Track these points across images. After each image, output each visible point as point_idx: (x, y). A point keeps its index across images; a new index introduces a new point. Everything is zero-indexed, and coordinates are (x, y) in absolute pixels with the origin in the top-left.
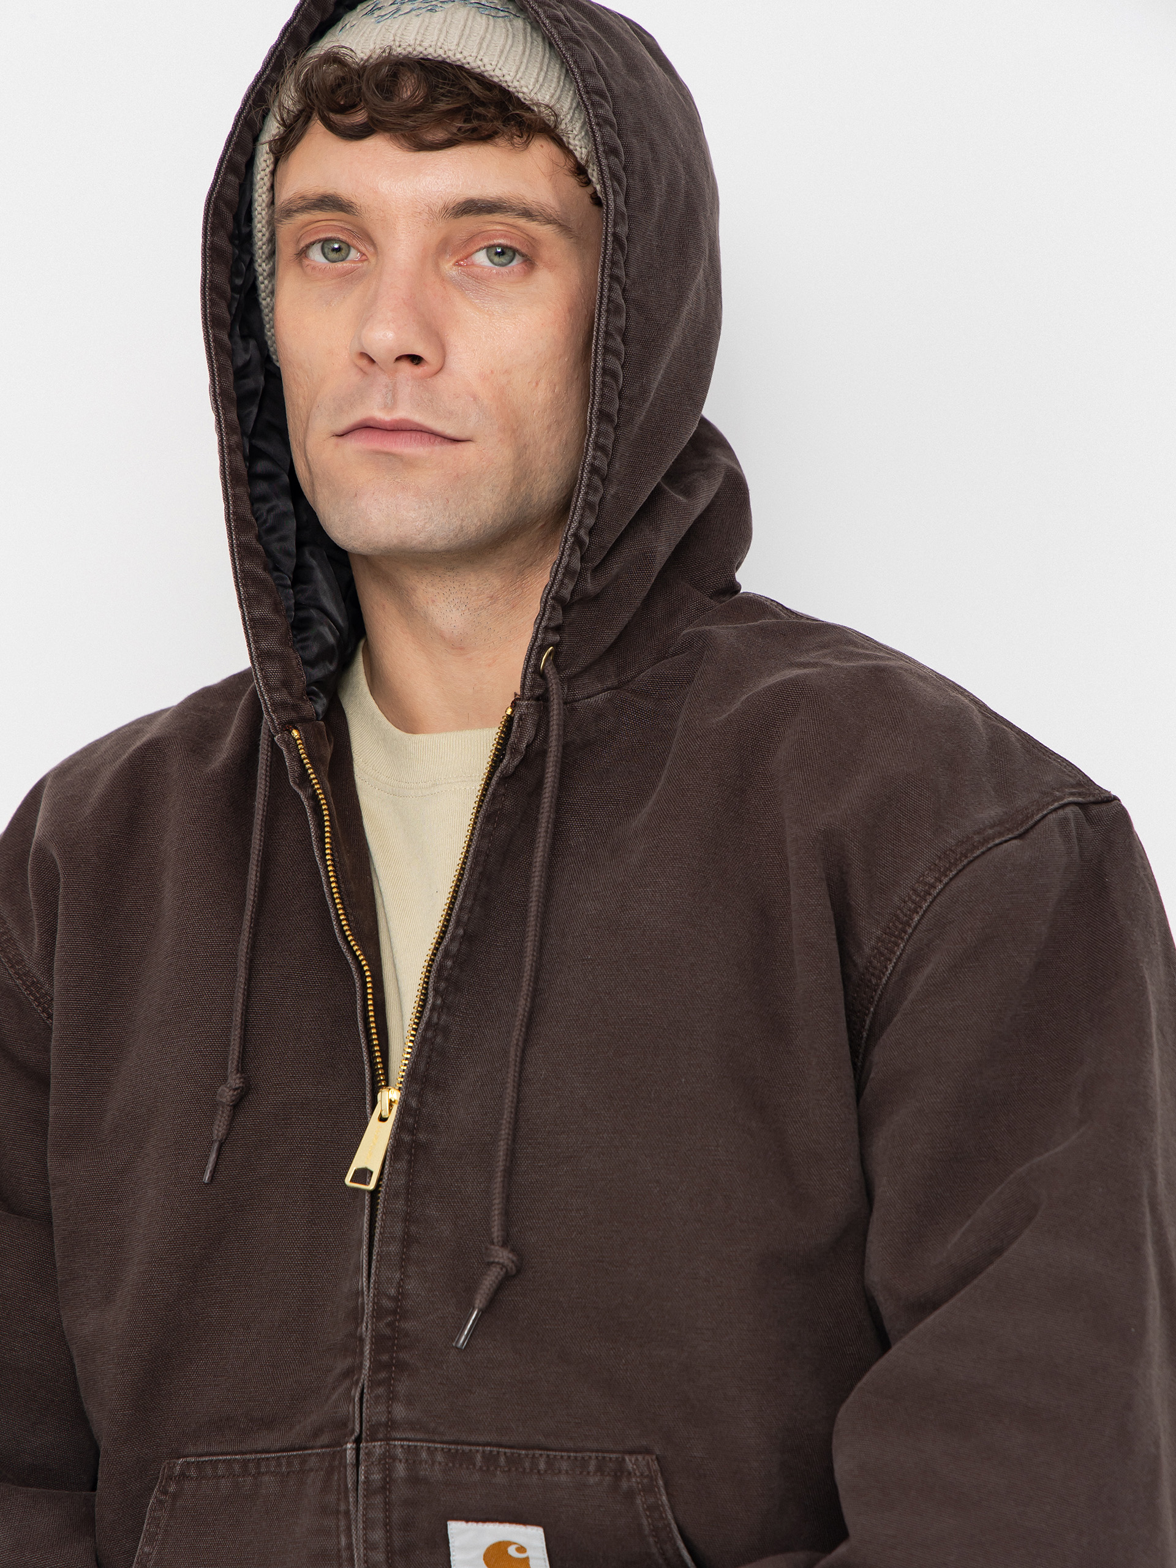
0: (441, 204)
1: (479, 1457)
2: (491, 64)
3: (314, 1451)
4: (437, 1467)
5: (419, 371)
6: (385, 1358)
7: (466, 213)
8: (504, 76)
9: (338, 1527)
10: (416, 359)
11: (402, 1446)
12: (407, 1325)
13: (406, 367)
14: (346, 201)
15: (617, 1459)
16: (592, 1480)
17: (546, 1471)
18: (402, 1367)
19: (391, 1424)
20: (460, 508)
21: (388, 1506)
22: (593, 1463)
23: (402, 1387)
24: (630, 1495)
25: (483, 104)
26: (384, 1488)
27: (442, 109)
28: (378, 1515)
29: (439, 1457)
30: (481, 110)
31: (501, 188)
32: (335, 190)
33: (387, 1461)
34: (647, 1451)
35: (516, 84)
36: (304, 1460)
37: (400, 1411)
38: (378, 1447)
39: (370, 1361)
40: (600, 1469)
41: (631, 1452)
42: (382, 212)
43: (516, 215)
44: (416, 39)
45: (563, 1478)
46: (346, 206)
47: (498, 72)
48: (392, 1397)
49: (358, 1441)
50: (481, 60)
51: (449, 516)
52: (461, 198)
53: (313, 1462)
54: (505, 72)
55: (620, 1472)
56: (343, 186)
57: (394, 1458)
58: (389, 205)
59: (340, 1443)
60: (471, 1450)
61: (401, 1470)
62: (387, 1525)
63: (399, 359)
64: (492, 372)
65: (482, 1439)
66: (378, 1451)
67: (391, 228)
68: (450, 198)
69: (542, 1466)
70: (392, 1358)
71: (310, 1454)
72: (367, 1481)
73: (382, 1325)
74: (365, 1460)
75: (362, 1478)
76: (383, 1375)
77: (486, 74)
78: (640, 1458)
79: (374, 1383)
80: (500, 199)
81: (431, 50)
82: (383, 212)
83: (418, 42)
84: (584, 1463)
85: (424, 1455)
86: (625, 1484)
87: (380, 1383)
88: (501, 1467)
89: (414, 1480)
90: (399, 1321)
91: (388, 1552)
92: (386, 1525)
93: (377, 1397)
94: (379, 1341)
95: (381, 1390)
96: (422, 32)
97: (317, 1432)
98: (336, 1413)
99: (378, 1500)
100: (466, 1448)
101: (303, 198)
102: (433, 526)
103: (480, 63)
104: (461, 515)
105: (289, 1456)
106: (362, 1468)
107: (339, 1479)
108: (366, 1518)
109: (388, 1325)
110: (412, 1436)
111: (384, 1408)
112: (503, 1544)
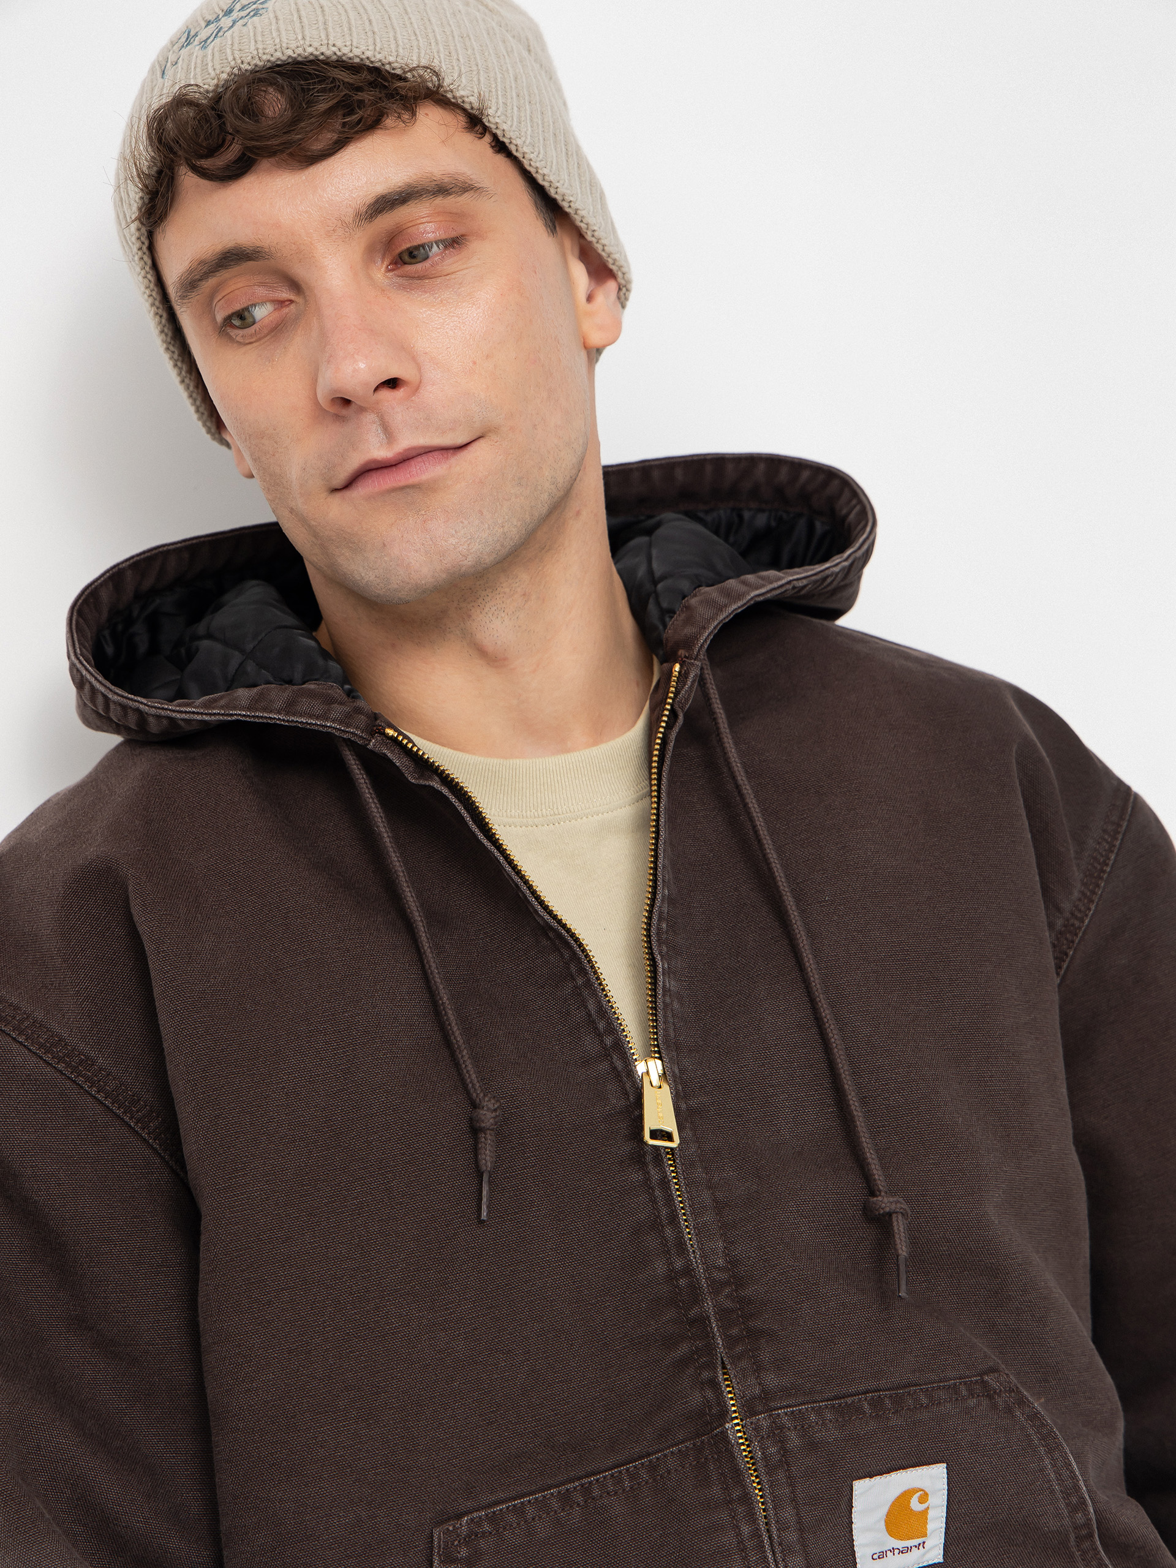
0: (351, 212)
2: (346, 46)
4: (830, 1425)
5: (400, 393)
6: (736, 1330)
7: (380, 212)
8: (363, 53)
10: (393, 383)
11: (786, 1414)
12: (748, 1292)
13: (386, 394)
14: (251, 249)
15: (977, 1380)
18: (756, 1335)
19: (765, 1396)
20: (497, 515)
21: (791, 1481)
23: (766, 1356)
24: (1010, 1411)
25: (359, 89)
26: (782, 1462)
27: (322, 110)
29: (829, 1416)
30: (361, 96)
31: (405, 173)
32: (235, 241)
33: (777, 1432)
34: (998, 1369)
35: (379, 57)
37: (770, 1379)
38: (762, 1421)
39: (722, 1337)
41: (986, 1374)
42: (294, 246)
43: (431, 195)
44: (257, 49)
46: (252, 254)
47: (357, 52)
48: (757, 1368)
50: (334, 45)
51: (489, 528)
52: (370, 199)
54: (363, 48)
55: (988, 1391)
56: (242, 235)
57: (782, 1428)
58: (299, 235)
60: (854, 1402)
61: (794, 1440)
63: (376, 389)
64: (475, 363)
65: (862, 1388)
66: (765, 1424)
67: (310, 258)
68: (358, 203)
69: (923, 1399)
72: (765, 1457)
73: (721, 1298)
74: (755, 1437)
76: (739, 1349)
77: (344, 58)
78: (997, 1376)
79: (734, 1358)
80: (409, 186)
81: (278, 54)
82: (294, 244)
83: (261, 51)
85: (813, 1417)
87: (739, 1358)
88: (885, 1410)
89: (810, 1446)
90: (736, 1291)
91: (798, 1530)
92: (794, 1500)
93: (742, 1372)
94: (725, 1316)
95: (744, 1363)
96: (260, 39)
99: (781, 1475)
100: (849, 1400)
101: (202, 262)
102: (477, 544)
103: (334, 49)
104: (500, 522)
106: (756, 1444)
108: (774, 1497)
109: (727, 1297)
110: (792, 1401)
111: (754, 1381)
112: (907, 1495)
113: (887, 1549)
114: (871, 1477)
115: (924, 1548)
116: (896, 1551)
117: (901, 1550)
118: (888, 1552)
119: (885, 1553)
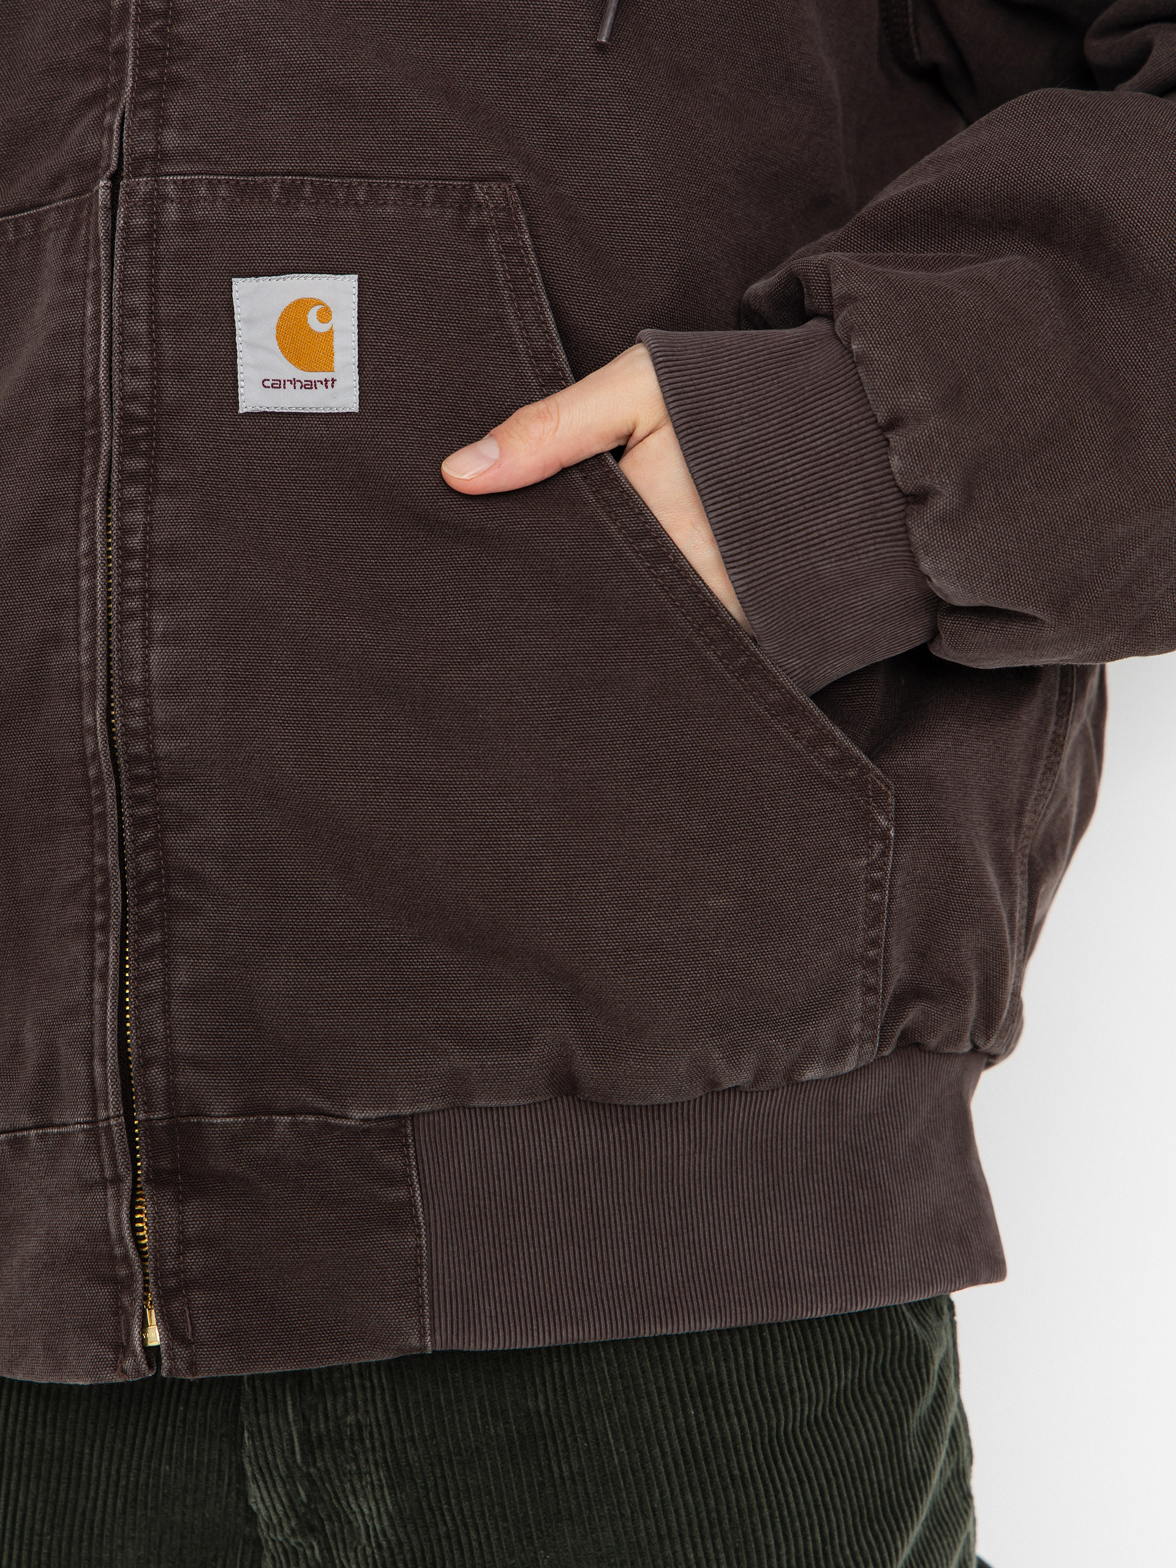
1: (276, 188)
3: (54, 205)
4: (219, 203)
6: (153, 74)
9: (84, 292)
11: (175, 182)
12: (180, 29)
15: (463, 186)
16: (428, 213)
17: (366, 203)
18: (176, 82)
19: (161, 157)
21: (154, 262)
22: (431, 191)
23: (175, 109)
24: (481, 233)
26: (149, 236)
28: (140, 272)
29: (223, 192)
33: (155, 201)
34: (504, 178)
36: (38, 221)
37: (171, 139)
38: (143, 184)
39: (134, 78)
40: (440, 200)
41: (482, 180)
45: (390, 210)
48: (161, 122)
49: (115, 178)
53: (51, 221)
55: (467, 204)
57: (164, 198)
59: (88, 188)
60: (266, 181)
61: (172, 213)
62: (153, 287)
65: (281, 167)
66: (143, 189)
69: (361, 196)
70: (162, 74)
71: (46, 212)
72: (127, 227)
73: (147, 31)
74: (126, 201)
75: (120, 223)
76: (148, 95)
78: (494, 186)
79: (137, 105)
84: (418, 192)
85: (203, 191)
86: (473, 220)
87: (145, 106)
88: (305, 199)
89: (189, 226)
90: (171, 26)
91: (151, 322)
92: (150, 286)
93: (143, 123)
94: (146, 53)
95: (146, 114)
97: (56, 181)
98: (82, 150)
99: (141, 252)
100: (260, 179)
105: (16, 220)
106: (121, 211)
107: (87, 233)
108: (125, 276)
109: (156, 31)
110: (186, 168)
111: (151, 136)
112: (301, 306)
113: (286, 379)
114: (257, 276)
115: (333, 386)
116: (298, 385)
117: (304, 383)
118: (288, 383)
119: (282, 383)
